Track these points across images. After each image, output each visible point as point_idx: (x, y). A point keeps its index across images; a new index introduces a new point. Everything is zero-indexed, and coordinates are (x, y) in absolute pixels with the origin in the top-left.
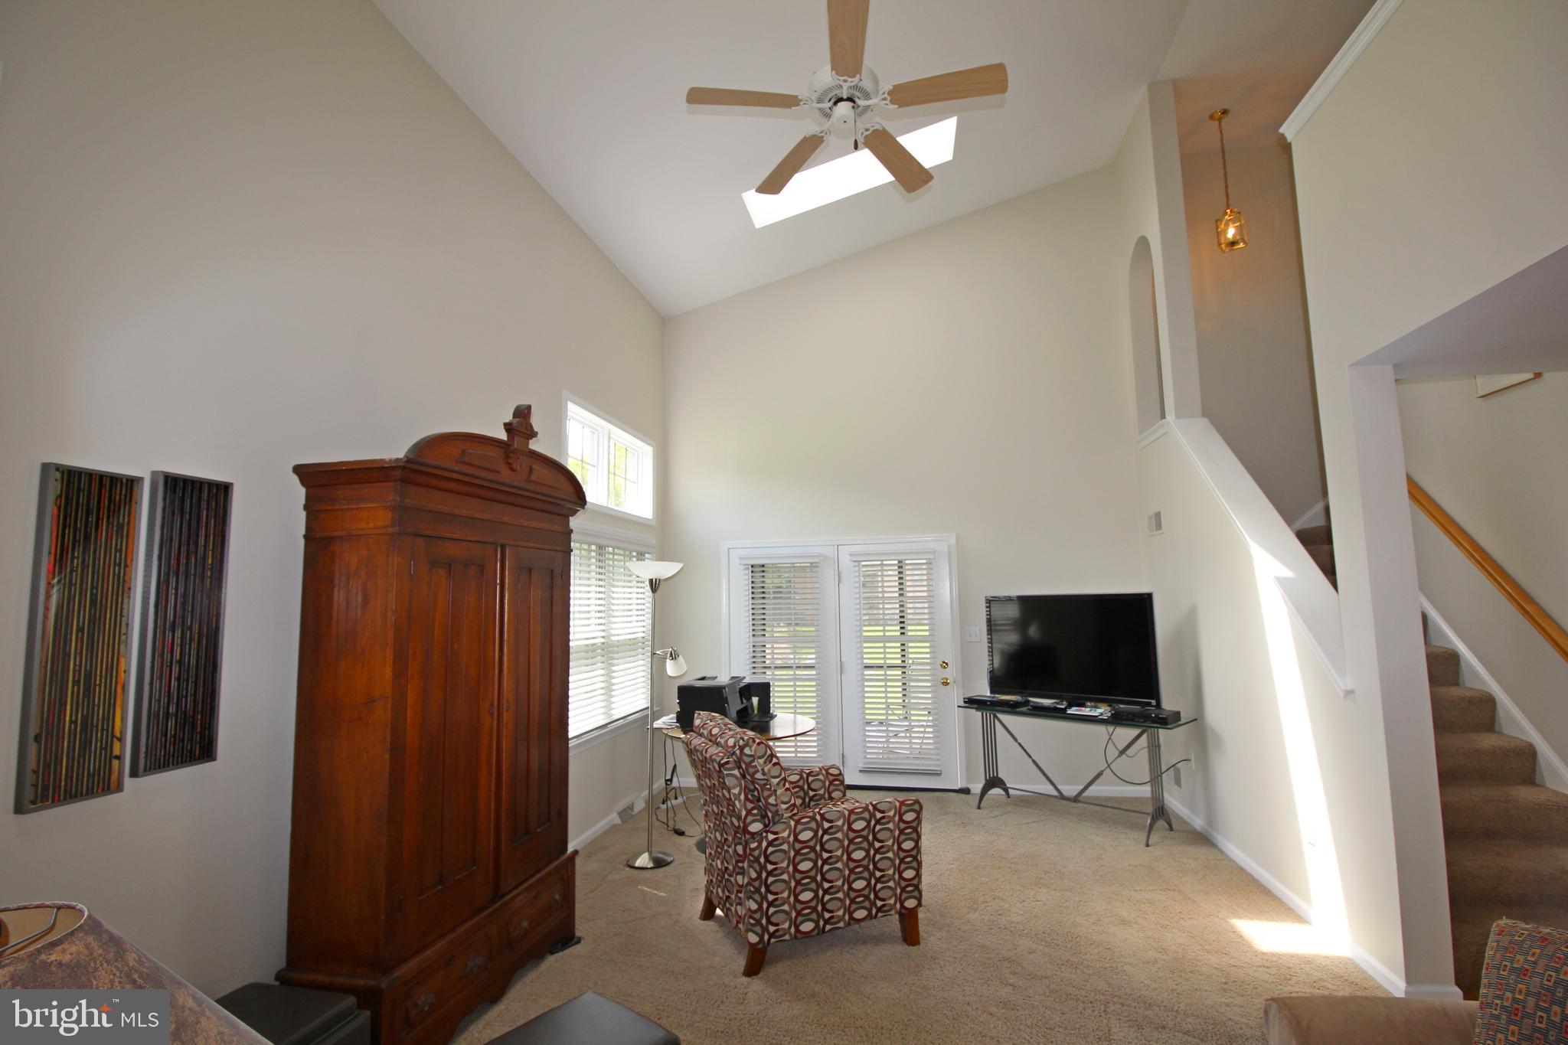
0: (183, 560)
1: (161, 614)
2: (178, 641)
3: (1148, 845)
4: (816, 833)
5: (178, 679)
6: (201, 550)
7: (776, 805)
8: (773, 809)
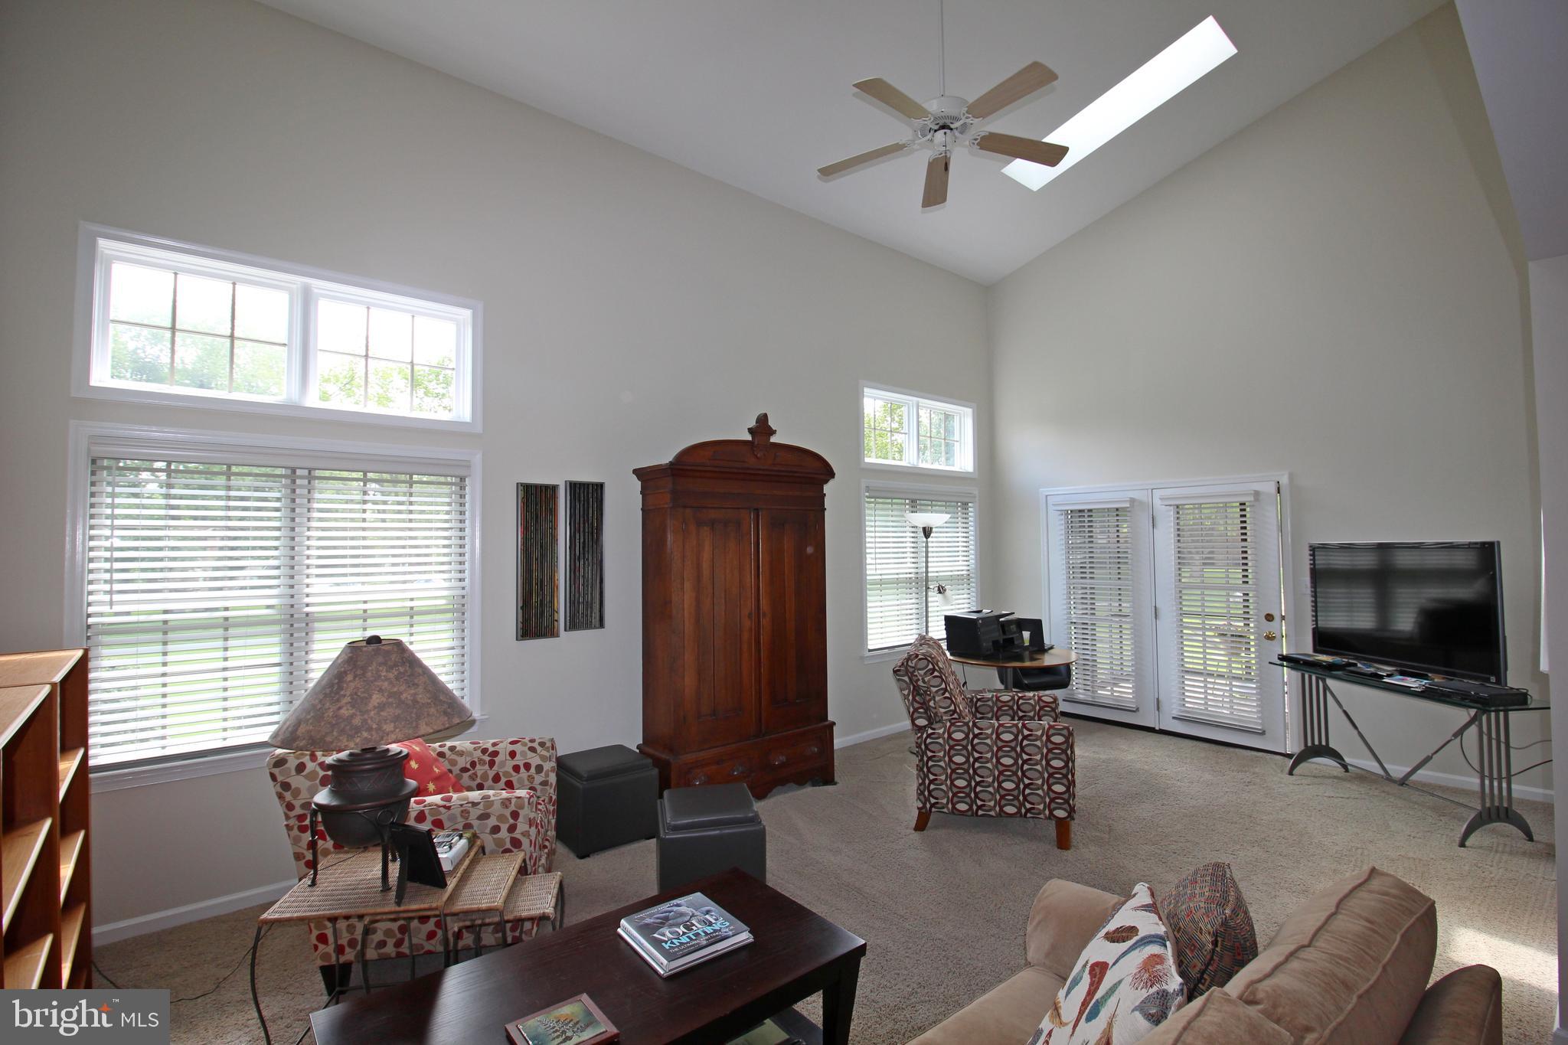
0: (582, 525)
1: (573, 553)
2: (582, 566)
3: (1462, 845)
4: (967, 736)
5: (583, 585)
6: (590, 518)
7: (935, 708)
8: (934, 711)
